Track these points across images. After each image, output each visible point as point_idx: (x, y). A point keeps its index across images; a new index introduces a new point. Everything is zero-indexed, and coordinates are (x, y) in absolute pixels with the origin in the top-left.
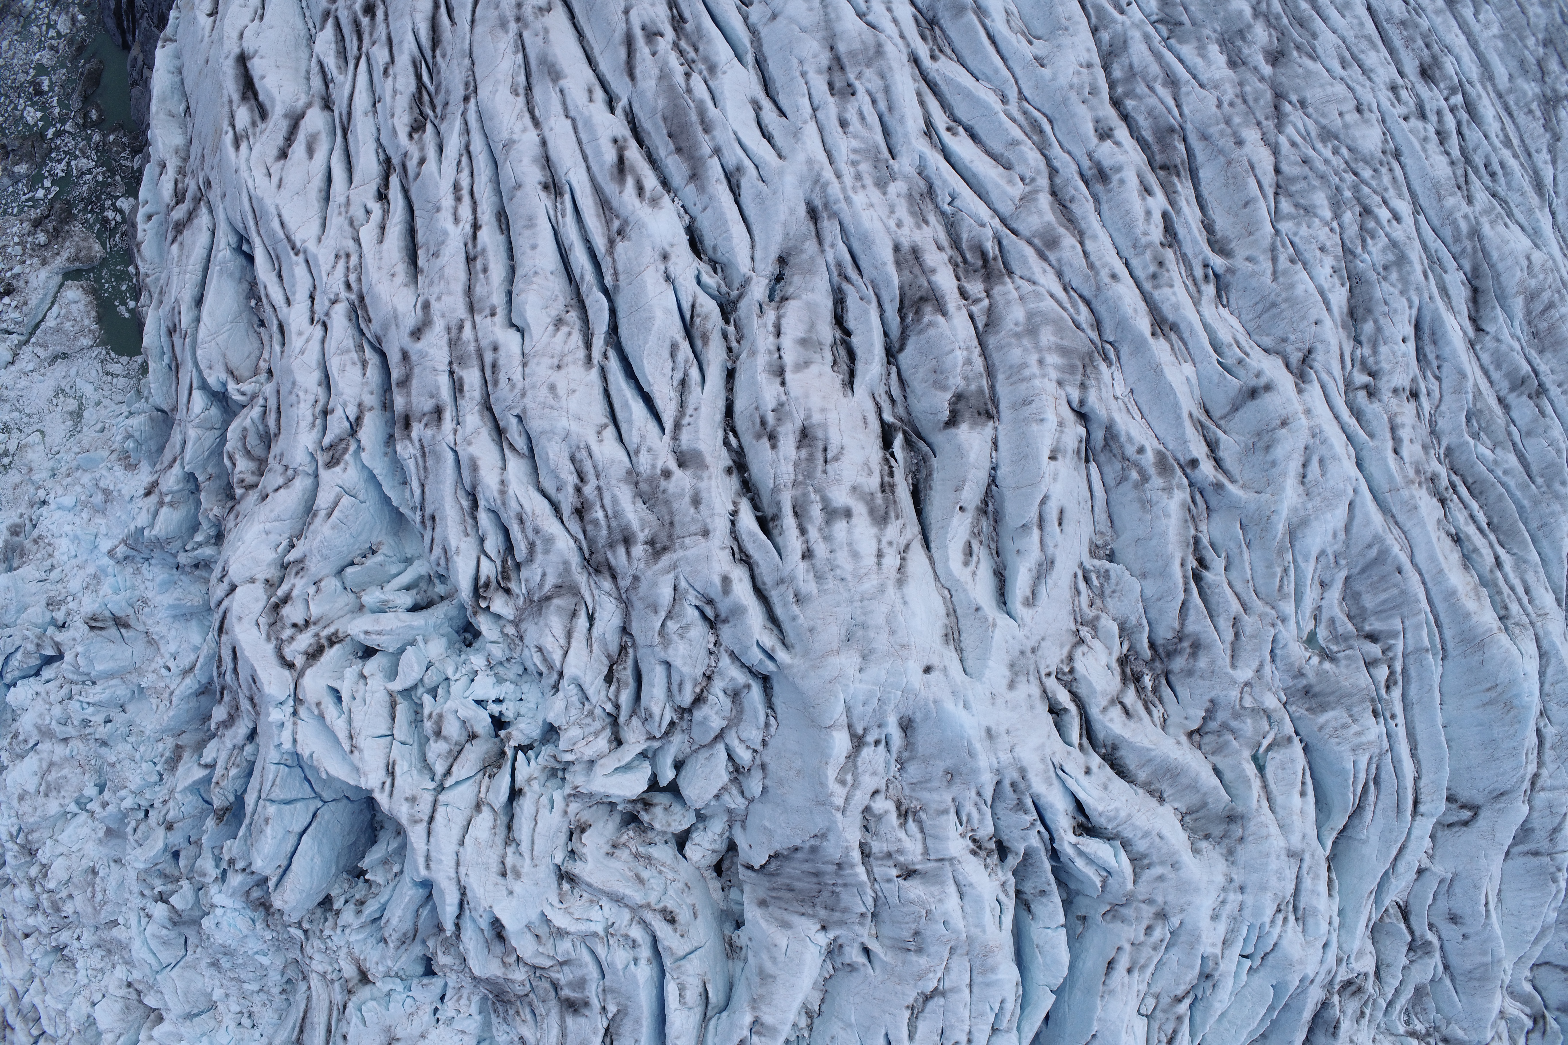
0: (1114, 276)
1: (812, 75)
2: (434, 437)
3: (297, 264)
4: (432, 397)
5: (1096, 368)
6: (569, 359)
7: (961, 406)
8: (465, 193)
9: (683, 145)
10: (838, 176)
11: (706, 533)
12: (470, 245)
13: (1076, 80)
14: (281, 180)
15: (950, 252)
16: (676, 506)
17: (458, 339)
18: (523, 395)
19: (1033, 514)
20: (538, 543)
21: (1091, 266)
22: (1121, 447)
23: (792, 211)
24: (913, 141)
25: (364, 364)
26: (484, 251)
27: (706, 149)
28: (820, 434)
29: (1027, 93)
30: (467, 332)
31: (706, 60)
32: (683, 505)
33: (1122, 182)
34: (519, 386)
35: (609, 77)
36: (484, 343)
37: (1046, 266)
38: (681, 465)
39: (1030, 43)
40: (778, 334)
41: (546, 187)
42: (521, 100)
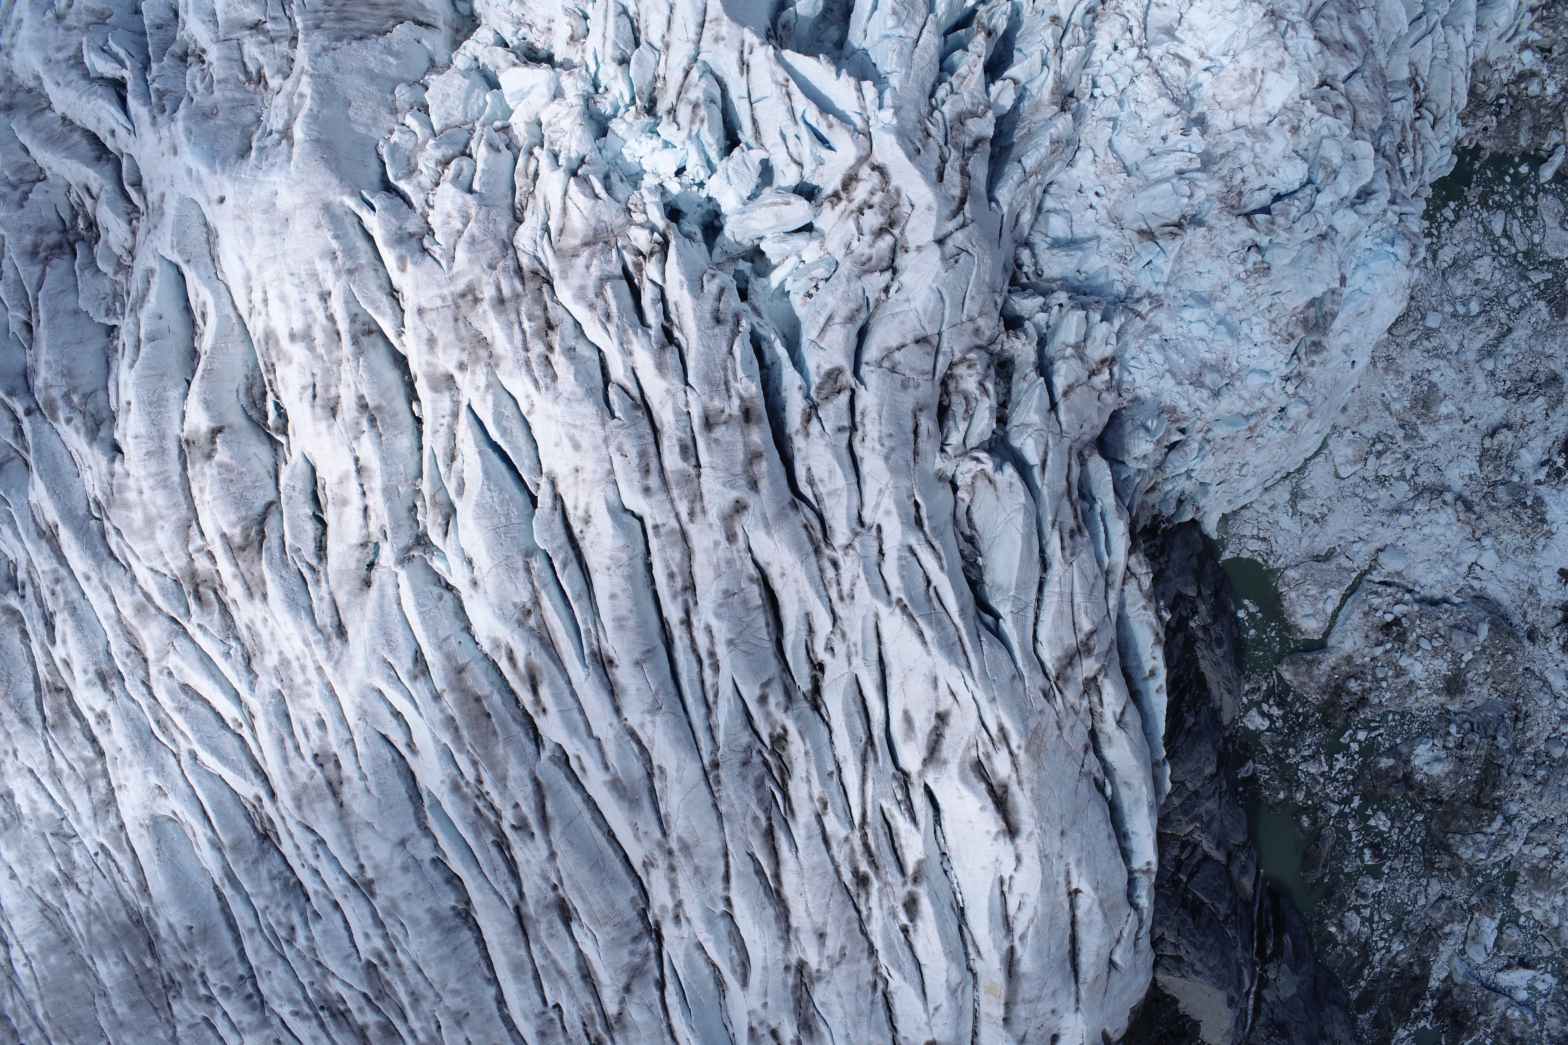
0: (88, 578)
1: (355, 776)
2: (712, 399)
3: (898, 589)
4: (716, 441)
5: (104, 494)
6: (571, 480)
7: (207, 448)
8: (706, 662)
9: (474, 705)
10: (319, 669)
11: (420, 312)
12: (691, 603)
13: (127, 770)
14: (936, 687)
15: (227, 599)
16: (452, 337)
17: (692, 502)
18: (606, 440)
19: (143, 350)
20: (591, 295)
21: (107, 588)
22: (85, 424)
23: (358, 631)
24: (260, 707)
25: (811, 482)
26: (674, 596)
27: (448, 699)
28: (319, 410)
29: (172, 761)
30: (683, 508)
31: (464, 798)
32: (444, 337)
33: (85, 672)
34: (612, 449)
35: (567, 787)
36: (661, 496)
37: (146, 588)
38: (451, 377)
39: (174, 813)
40: (366, 509)
41: (611, 662)
42: (655, 763)
